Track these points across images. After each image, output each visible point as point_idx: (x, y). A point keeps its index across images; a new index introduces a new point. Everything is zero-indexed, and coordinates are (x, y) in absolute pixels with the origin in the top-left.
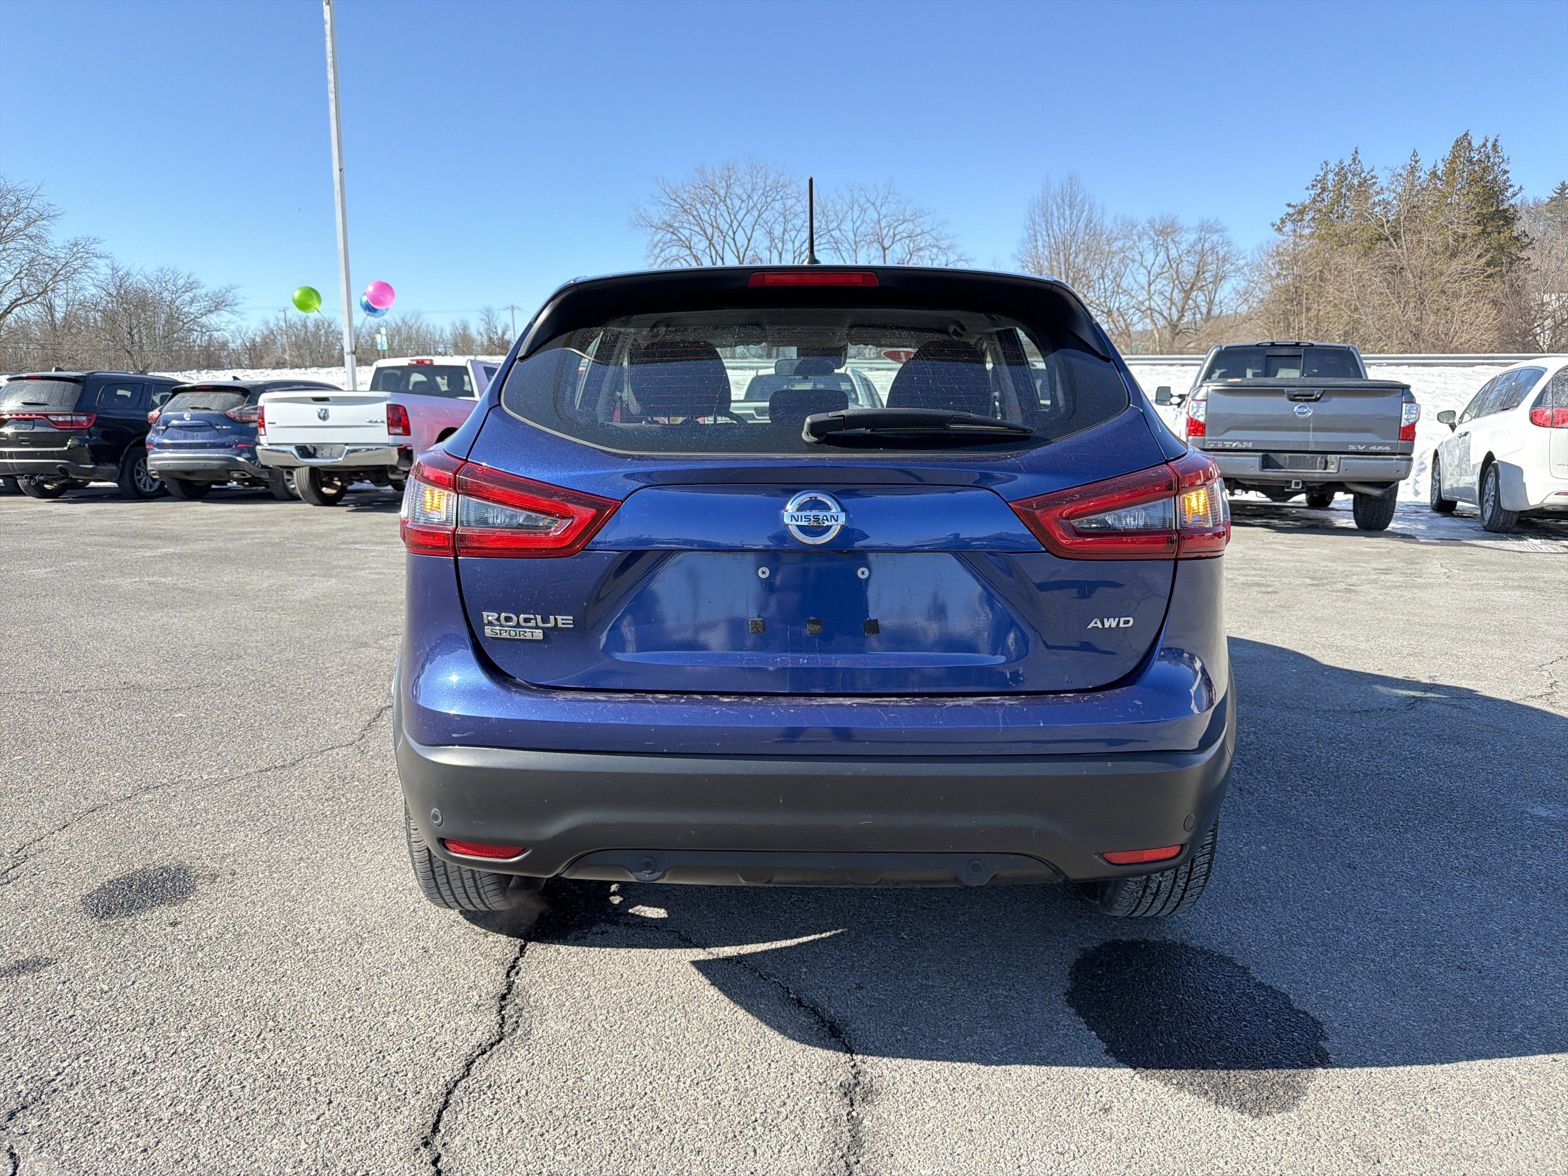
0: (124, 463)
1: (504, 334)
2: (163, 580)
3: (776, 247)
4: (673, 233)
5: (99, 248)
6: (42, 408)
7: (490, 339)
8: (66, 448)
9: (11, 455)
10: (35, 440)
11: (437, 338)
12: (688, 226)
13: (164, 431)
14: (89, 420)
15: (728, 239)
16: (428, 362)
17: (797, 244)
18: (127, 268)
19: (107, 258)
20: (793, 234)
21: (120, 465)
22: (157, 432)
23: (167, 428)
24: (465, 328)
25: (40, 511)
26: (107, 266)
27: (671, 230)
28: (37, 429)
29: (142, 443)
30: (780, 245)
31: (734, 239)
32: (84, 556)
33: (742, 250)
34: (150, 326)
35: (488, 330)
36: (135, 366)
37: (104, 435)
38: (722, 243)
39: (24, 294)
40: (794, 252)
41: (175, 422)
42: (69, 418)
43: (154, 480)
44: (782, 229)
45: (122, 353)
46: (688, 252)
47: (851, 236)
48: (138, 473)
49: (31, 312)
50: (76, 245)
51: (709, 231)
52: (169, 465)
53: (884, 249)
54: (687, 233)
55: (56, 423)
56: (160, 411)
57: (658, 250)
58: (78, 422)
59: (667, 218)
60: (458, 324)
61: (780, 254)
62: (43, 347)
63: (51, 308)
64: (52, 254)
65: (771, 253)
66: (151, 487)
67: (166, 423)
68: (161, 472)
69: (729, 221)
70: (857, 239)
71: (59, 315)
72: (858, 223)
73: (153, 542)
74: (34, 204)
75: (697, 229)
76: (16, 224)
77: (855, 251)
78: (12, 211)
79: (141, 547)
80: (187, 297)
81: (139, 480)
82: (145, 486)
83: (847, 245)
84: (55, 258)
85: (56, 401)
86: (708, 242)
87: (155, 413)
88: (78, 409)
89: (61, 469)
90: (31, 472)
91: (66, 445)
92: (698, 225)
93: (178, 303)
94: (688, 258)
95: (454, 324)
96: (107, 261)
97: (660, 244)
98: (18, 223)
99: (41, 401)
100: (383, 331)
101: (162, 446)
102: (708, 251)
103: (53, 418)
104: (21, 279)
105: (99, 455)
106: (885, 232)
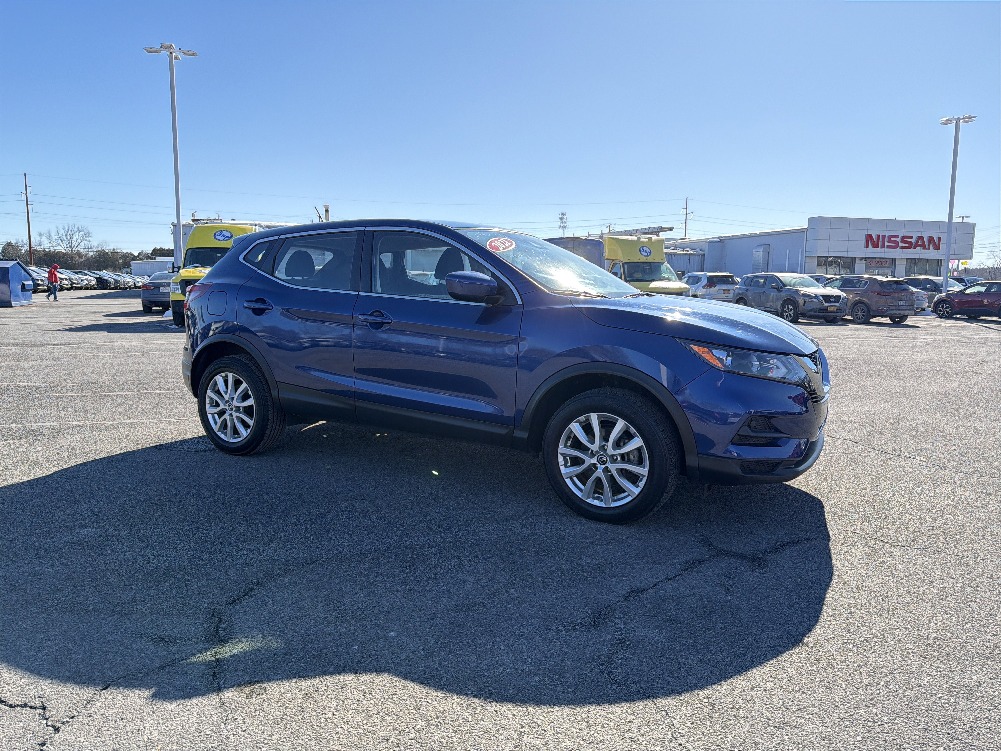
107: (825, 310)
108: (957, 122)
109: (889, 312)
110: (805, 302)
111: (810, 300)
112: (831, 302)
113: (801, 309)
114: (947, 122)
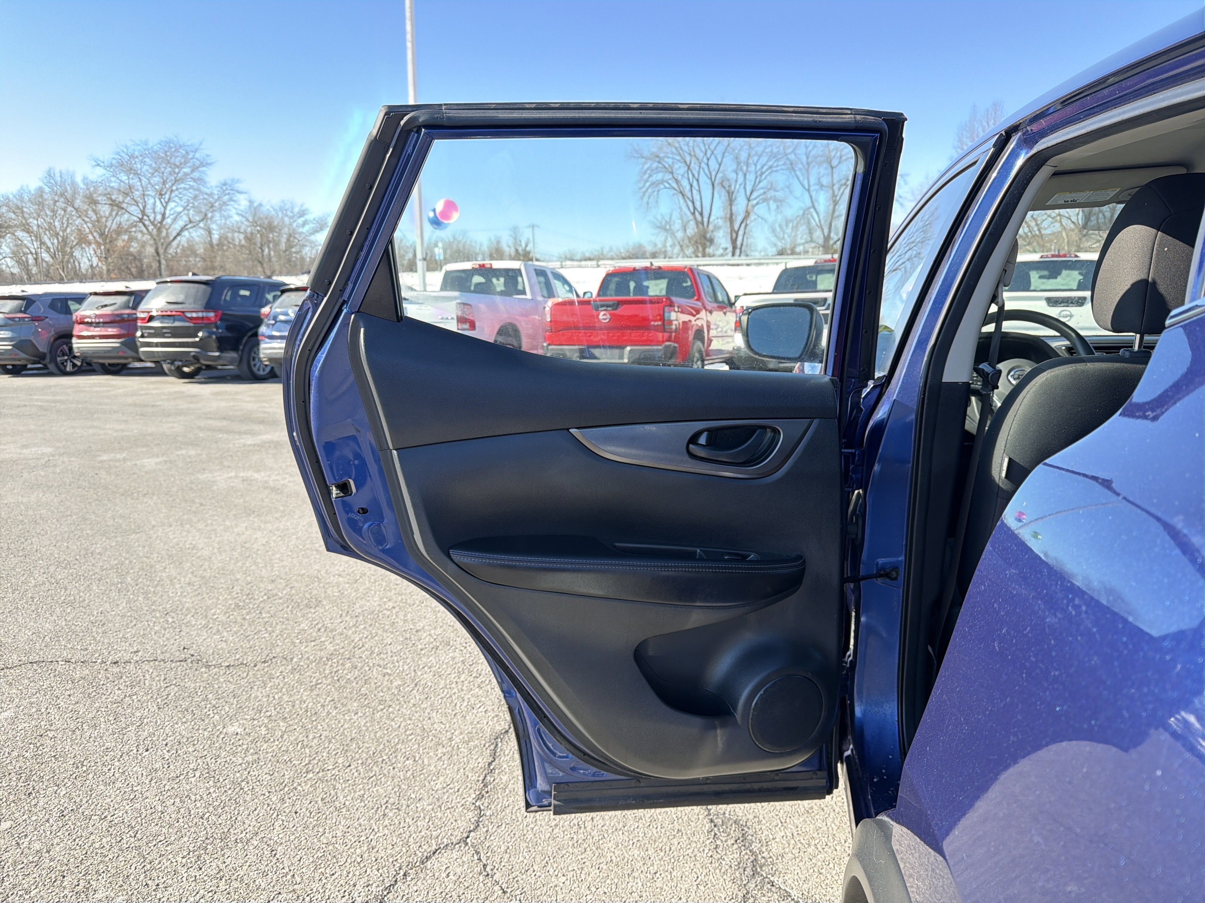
0: (243, 351)
1: (526, 246)
2: (256, 476)
3: (741, 169)
4: (659, 162)
5: (240, 187)
6: (180, 306)
7: (517, 250)
8: (197, 339)
9: (157, 345)
10: (175, 332)
11: (477, 250)
12: (671, 156)
13: (273, 325)
14: (216, 316)
15: (703, 165)
16: (489, 266)
17: (759, 167)
18: (259, 201)
19: (245, 193)
20: (756, 158)
21: (240, 352)
22: (268, 326)
23: (276, 322)
24: (498, 242)
25: (176, 392)
26: (246, 199)
27: (657, 159)
28: (177, 324)
29: (256, 335)
30: (745, 168)
31: (708, 165)
32: (194, 444)
33: (714, 174)
34: (277, 244)
35: (515, 243)
36: (264, 272)
37: (228, 328)
38: (697, 168)
39: (191, 222)
40: (756, 173)
41: (282, 318)
42: (200, 315)
43: (266, 365)
44: (746, 155)
45: (256, 262)
46: (671, 176)
47: (804, 158)
48: (254, 359)
49: (196, 235)
50: (225, 184)
51: (688, 159)
52: (277, 353)
53: (832, 168)
54: (670, 161)
55: (191, 319)
56: (271, 308)
57: (647, 176)
58: (208, 318)
59: (654, 150)
60: (493, 239)
61: (745, 175)
62: (204, 260)
63: (210, 232)
64: (208, 191)
65: (737, 174)
66: (264, 370)
67: (275, 318)
68: (270, 360)
69: (703, 149)
70: (810, 160)
71: (216, 237)
72: (810, 149)
73: (256, 427)
74: (197, 155)
75: (678, 158)
76: (185, 170)
77: (807, 170)
78: (183, 160)
79: (246, 433)
80: (301, 221)
81: (255, 365)
82: (259, 370)
83: (800, 166)
84: (211, 195)
85: (191, 301)
86: (686, 168)
87: (265, 310)
88: (208, 307)
89: (194, 357)
90: (172, 358)
91: (197, 336)
92: (680, 155)
93: (295, 225)
94: (670, 182)
95: (490, 240)
96: (246, 196)
97: (649, 172)
98: (187, 170)
99: (180, 300)
100: (440, 245)
101: (272, 337)
102: (686, 175)
103: (189, 315)
104: (188, 210)
105: (223, 344)
106: (833, 154)
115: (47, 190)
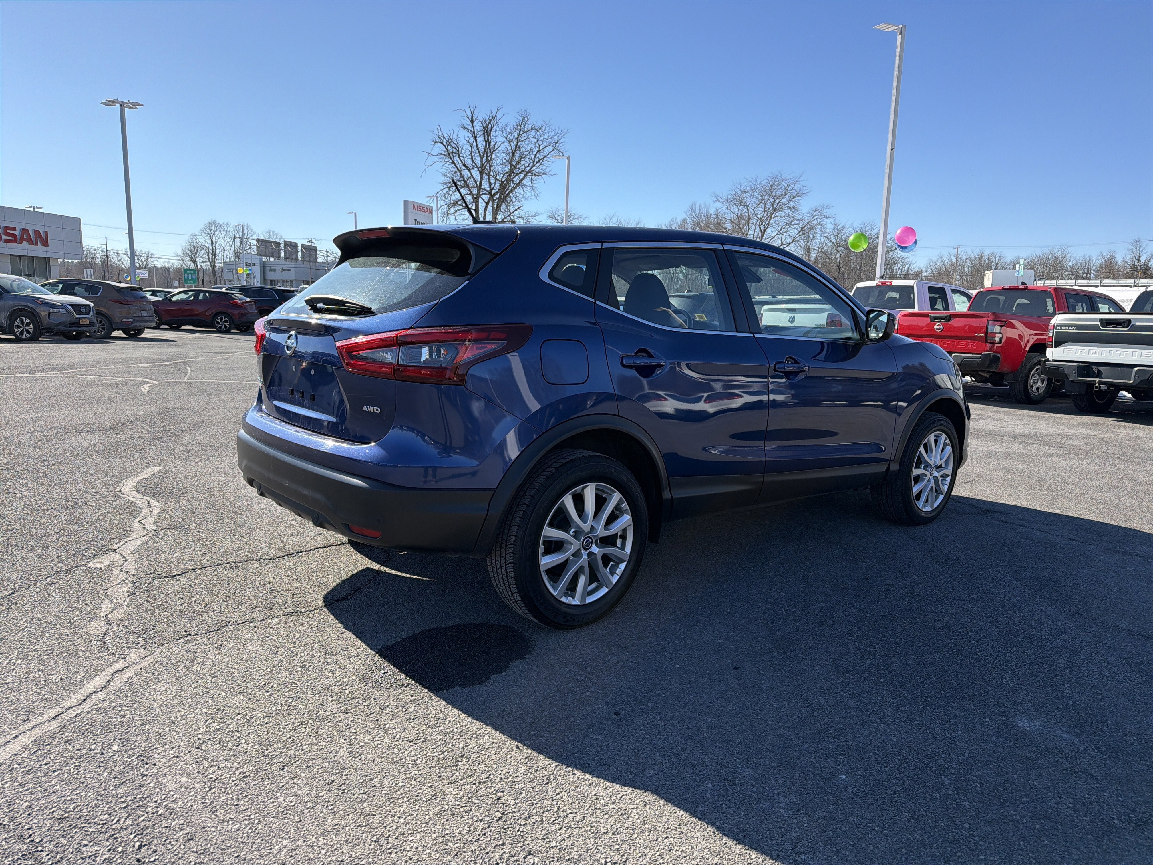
5: (829, 212)
16: (889, 284)
18: (843, 224)
19: (832, 217)
26: (831, 223)
50: (816, 211)
64: (800, 217)
74: (796, 186)
78: (783, 192)
84: (802, 220)
96: (832, 220)
107: (77, 324)
108: (121, 106)
109: (134, 324)
110: (49, 313)
111: (55, 310)
112: (82, 313)
113: (45, 323)
114: (110, 103)
115: (689, 221)
